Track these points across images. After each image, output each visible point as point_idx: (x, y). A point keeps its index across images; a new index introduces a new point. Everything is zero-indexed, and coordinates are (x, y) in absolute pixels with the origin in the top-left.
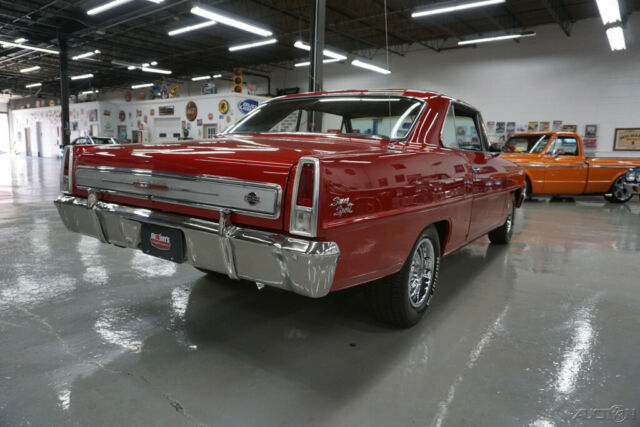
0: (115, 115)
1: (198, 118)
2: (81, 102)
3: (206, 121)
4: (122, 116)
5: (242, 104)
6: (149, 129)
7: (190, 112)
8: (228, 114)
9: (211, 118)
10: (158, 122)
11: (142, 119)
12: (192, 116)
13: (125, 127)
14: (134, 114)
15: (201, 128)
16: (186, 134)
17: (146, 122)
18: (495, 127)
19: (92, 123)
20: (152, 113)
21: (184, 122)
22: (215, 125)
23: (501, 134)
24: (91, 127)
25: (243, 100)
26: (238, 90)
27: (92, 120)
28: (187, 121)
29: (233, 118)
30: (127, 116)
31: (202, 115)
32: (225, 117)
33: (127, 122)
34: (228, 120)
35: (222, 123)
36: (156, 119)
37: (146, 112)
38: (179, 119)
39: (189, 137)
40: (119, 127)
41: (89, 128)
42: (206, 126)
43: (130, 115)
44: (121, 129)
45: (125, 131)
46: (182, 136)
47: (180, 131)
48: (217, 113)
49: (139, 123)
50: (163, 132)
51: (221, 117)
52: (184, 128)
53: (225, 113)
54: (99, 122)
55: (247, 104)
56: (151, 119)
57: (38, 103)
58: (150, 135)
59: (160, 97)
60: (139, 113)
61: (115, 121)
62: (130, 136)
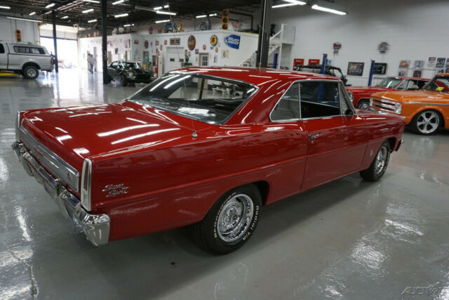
0: (142, 44)
1: (196, 48)
2: (121, 34)
3: (201, 51)
4: (146, 44)
5: (227, 38)
6: (163, 55)
7: (190, 43)
8: (217, 46)
9: (204, 49)
10: (171, 50)
11: (159, 47)
12: (192, 47)
13: (148, 52)
14: (154, 43)
15: (198, 55)
16: (187, 60)
17: (161, 49)
19: (127, 49)
20: (166, 43)
21: (186, 51)
22: (207, 54)
23: (440, 69)
24: (126, 52)
25: (228, 35)
26: (225, 27)
27: (126, 47)
28: (189, 50)
29: (220, 49)
30: (150, 44)
31: (199, 46)
32: (215, 48)
33: (149, 49)
34: (217, 51)
35: (212, 53)
36: (168, 48)
37: (162, 42)
38: (183, 48)
39: (189, 62)
40: (144, 52)
41: (125, 53)
42: (201, 54)
43: (152, 44)
44: (145, 54)
45: (148, 55)
46: (184, 61)
47: (184, 57)
48: (209, 45)
49: (157, 50)
50: (172, 62)
51: (212, 48)
52: (186, 56)
53: (214, 45)
54: (131, 49)
55: (231, 39)
56: (164, 47)
57: (95, 34)
58: (163, 59)
59: (172, 31)
60: (157, 43)
61: (141, 48)
62: (151, 60)
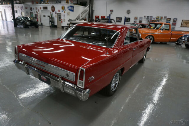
0: (29, 9)
1: (55, 11)
2: (18, 4)
3: (58, 12)
4: (31, 9)
5: (69, 7)
6: (40, 14)
7: (52, 9)
8: (65, 10)
9: (59, 11)
10: (43, 12)
11: (37, 10)
12: (53, 10)
13: (32, 12)
14: (35, 9)
15: (56, 14)
16: (52, 16)
17: (39, 11)
18: (146, 18)
19: (22, 11)
20: (41, 8)
21: (51, 12)
22: (60, 14)
23: (148, 20)
24: (22, 12)
25: (69, 6)
26: (67, 2)
27: (22, 10)
28: (52, 12)
29: (66, 12)
31: (56, 10)
32: (64, 11)
33: (33, 11)
34: (65, 12)
35: (63, 13)
36: (42, 11)
37: (39, 8)
38: (49, 11)
39: (53, 17)
40: (30, 13)
41: (21, 13)
42: (58, 14)
43: (34, 9)
44: (31, 13)
45: (32, 14)
46: (50, 17)
47: (50, 15)
48: (61, 10)
49: (37, 12)
50: (45, 17)
51: (62, 11)
52: (51, 14)
53: (64, 10)
54: (24, 11)
55: (70, 7)
56: (40, 10)
57: (4, 3)
58: (40, 16)
59: (43, 3)
60: (36, 8)
61: (29, 11)
62: (34, 16)
